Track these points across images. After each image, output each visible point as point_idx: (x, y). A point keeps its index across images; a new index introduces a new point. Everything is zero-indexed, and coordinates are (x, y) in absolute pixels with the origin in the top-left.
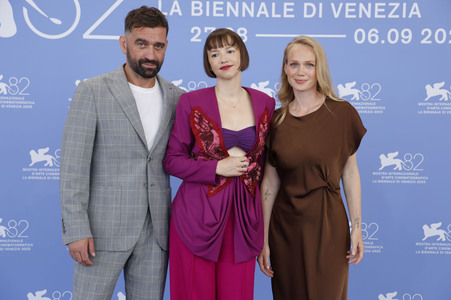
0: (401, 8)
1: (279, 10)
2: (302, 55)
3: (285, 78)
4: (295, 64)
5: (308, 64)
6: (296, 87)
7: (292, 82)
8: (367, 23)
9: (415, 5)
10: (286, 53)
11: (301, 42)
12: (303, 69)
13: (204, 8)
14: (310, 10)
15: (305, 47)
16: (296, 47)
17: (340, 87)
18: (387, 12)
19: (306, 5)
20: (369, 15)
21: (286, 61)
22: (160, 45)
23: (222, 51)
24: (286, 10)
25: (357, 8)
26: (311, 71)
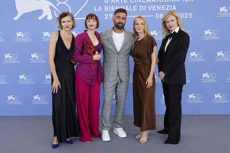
0: (170, 7)
1: (132, 8)
2: (140, 21)
3: (134, 29)
4: (138, 24)
5: (142, 24)
6: (138, 31)
7: (137, 30)
8: (159, 12)
9: (174, 6)
10: (134, 21)
11: (139, 17)
12: (140, 26)
13: (109, 8)
14: (142, 8)
15: (141, 19)
16: (138, 19)
17: (151, 32)
18: (166, 8)
19: (140, 6)
20: (160, 9)
21: (134, 24)
22: (124, 18)
23: (91, 20)
24: (134, 8)
25: (156, 7)
26: (143, 26)
